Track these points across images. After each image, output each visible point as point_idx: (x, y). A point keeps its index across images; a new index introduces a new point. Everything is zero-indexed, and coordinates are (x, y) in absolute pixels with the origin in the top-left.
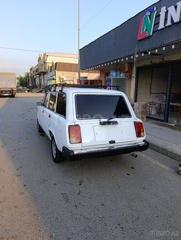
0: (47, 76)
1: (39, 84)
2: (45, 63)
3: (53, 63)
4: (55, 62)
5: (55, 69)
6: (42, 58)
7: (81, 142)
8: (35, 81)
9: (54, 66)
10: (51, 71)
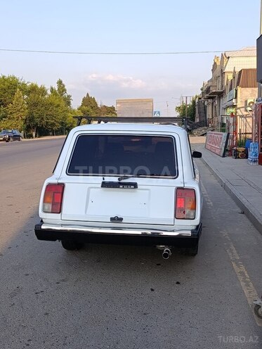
0: (225, 101)
1: (211, 117)
2: (223, 73)
3: (235, 72)
4: (238, 70)
5: (238, 84)
6: (218, 64)
7: (60, 212)
8: (205, 113)
9: (236, 78)
10: (231, 89)
